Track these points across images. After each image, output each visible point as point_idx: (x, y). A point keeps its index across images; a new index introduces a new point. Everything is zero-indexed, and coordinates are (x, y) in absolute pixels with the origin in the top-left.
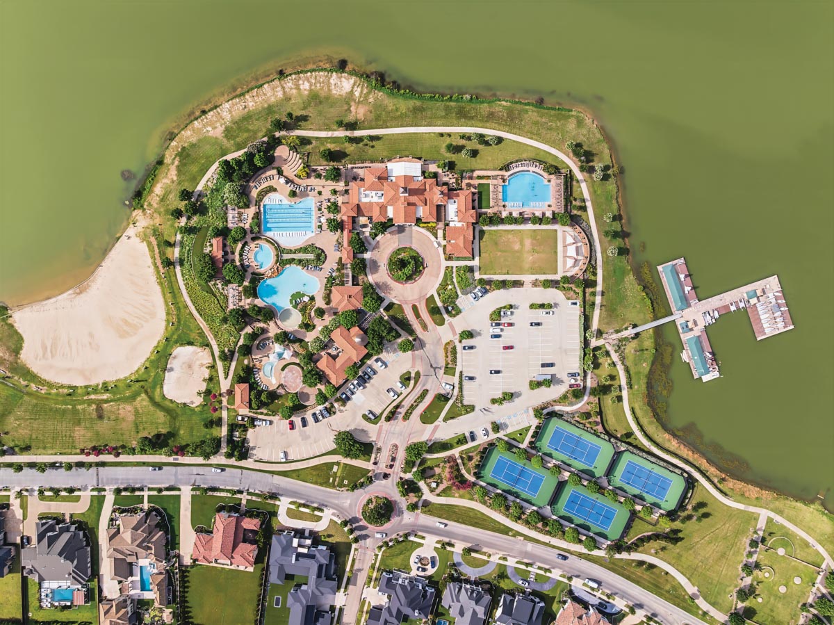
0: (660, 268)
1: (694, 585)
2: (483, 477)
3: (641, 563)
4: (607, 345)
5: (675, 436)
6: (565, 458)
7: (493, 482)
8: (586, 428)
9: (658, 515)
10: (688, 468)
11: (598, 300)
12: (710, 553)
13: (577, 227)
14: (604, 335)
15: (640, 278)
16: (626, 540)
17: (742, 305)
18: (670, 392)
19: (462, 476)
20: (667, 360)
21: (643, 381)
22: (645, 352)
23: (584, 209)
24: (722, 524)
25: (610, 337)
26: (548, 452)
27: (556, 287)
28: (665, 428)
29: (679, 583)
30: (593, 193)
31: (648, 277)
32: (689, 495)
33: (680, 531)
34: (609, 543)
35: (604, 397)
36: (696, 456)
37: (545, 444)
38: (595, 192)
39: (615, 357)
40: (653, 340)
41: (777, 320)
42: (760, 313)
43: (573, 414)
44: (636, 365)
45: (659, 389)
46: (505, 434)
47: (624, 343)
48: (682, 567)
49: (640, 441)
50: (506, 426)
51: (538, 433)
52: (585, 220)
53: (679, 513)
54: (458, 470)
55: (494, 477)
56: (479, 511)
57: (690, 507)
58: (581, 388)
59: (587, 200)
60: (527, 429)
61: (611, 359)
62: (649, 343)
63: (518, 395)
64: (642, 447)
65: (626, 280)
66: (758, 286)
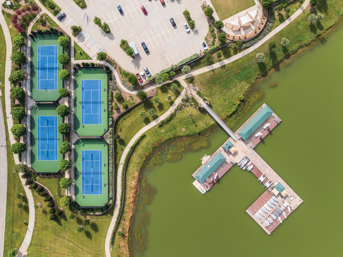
0: (264, 105)
1: (28, 250)
2: (34, 41)
3: (25, 199)
4: (184, 90)
5: (139, 180)
6: (80, 99)
7: (34, 51)
8: (110, 103)
9: (69, 195)
10: (118, 202)
11: (217, 65)
12: (61, 252)
13: (266, 20)
14: (191, 85)
15: (248, 94)
16: (38, 178)
17: (267, 185)
18: (171, 161)
19: (28, 24)
20: (195, 146)
21: (170, 135)
22: (194, 126)
23: (282, 20)
24: (88, 251)
25: (192, 90)
26: (78, 83)
27: (210, 25)
28: (142, 170)
29: (24, 238)
30: (297, 22)
31: (252, 100)
32: (97, 213)
33: (66, 219)
34: (29, 166)
35: (143, 108)
36: (132, 205)
37: (83, 78)
38: (299, 23)
39: (178, 101)
40: (206, 127)
41: (269, 219)
42: (268, 202)
43: (117, 88)
44: (180, 122)
45: (170, 151)
46: (76, 42)
47: (193, 103)
48: (38, 235)
49: (122, 154)
50: (83, 40)
51: (89, 68)
52: (274, 25)
53: (79, 212)
54: (31, 19)
55: (39, 50)
56: (6, 50)
57: (88, 218)
58: (140, 84)
59: (290, 19)
60: (88, 58)
61: (175, 99)
62: (202, 125)
63: (112, 38)
64: (118, 158)
65: (242, 83)
66: (288, 190)
